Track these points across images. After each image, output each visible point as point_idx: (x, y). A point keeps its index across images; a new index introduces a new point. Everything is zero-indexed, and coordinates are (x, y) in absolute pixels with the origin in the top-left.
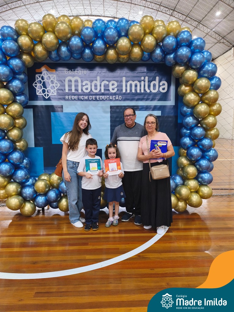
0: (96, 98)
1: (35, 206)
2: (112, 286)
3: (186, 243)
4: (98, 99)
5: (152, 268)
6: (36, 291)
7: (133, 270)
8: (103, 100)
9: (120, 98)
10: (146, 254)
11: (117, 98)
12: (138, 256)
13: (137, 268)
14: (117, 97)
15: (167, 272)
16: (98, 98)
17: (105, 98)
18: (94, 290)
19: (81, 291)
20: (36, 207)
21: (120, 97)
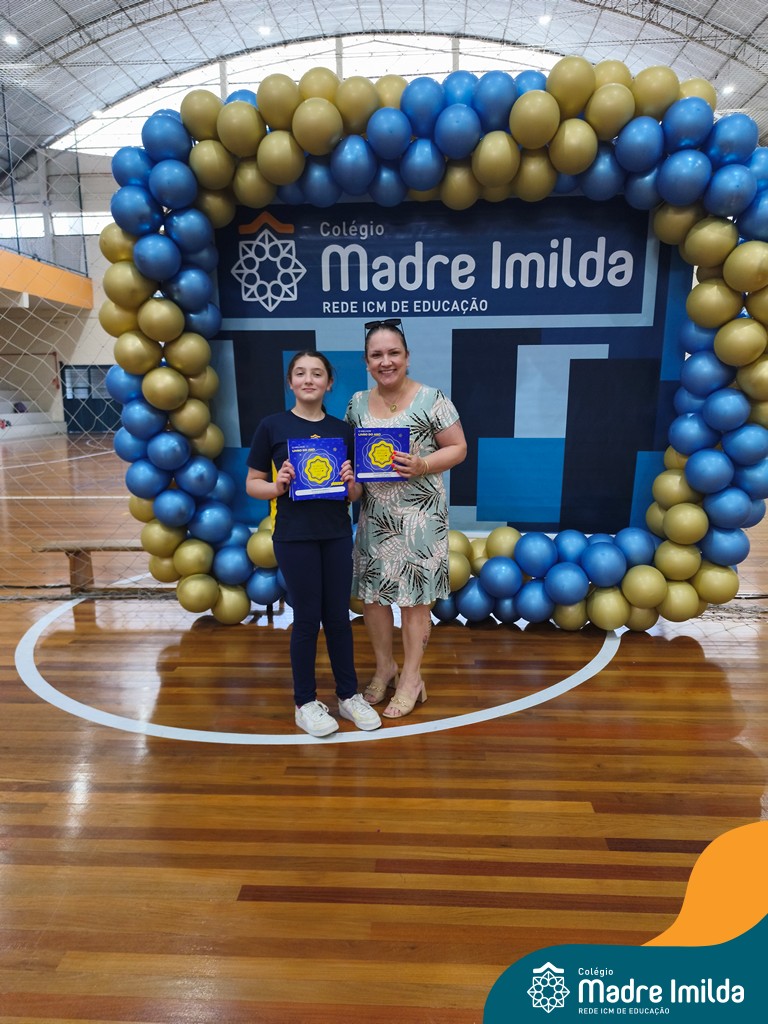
0: (410, 307)
1: (249, 599)
2: (462, 764)
3: (654, 692)
4: (415, 310)
5: (561, 737)
6: (288, 765)
7: (514, 738)
8: (431, 313)
9: (483, 307)
10: (548, 710)
11: (474, 306)
12: (527, 712)
13: (522, 736)
14: (474, 302)
15: (597, 745)
16: (415, 306)
17: (436, 308)
18: (420, 767)
19: (393, 770)
20: (252, 603)
21: (484, 303)
